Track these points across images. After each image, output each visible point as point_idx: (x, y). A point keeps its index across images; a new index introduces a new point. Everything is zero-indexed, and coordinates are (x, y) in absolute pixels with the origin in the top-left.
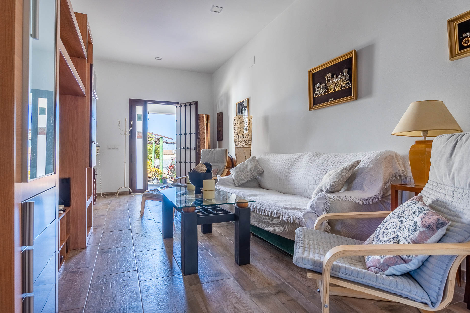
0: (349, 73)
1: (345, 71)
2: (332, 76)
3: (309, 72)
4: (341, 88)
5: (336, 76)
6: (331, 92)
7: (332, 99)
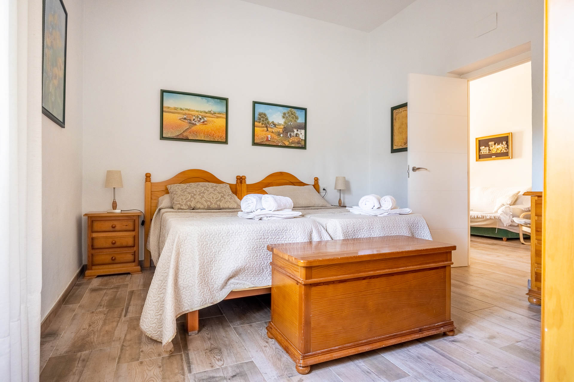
0: (507, 143)
1: (504, 143)
2: (495, 144)
3: (476, 139)
4: (501, 151)
5: (498, 144)
6: (493, 152)
7: (495, 157)
